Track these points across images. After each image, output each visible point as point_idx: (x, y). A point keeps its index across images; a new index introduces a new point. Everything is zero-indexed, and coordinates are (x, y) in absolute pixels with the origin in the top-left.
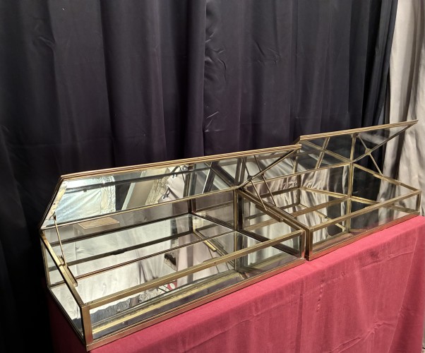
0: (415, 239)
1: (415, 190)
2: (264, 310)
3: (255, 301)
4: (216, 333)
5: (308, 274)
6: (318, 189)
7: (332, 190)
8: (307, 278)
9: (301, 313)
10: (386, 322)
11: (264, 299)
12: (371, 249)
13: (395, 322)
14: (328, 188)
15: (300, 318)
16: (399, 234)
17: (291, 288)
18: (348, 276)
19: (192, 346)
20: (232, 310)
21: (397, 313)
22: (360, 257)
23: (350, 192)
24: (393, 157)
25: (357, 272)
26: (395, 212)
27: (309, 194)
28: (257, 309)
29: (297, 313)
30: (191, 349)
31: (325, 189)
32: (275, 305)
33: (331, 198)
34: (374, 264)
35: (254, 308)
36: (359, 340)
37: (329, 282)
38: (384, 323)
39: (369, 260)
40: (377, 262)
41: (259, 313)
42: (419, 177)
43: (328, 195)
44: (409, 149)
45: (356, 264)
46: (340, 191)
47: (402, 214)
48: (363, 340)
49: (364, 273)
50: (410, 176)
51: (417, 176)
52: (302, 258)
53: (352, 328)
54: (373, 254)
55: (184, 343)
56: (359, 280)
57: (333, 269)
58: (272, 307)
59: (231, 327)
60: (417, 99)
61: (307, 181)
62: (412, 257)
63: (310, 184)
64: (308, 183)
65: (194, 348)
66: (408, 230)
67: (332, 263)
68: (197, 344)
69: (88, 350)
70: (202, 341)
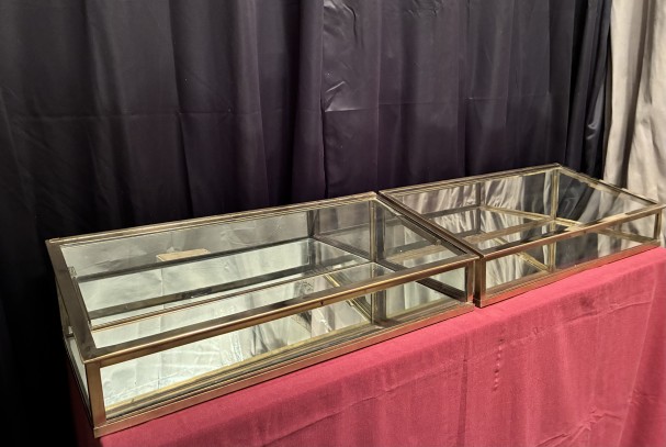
0: (652, 282)
1: (651, 203)
2: (402, 383)
3: (387, 367)
4: (318, 418)
5: (476, 327)
6: (509, 208)
7: (528, 209)
8: (474, 333)
9: (464, 391)
10: (610, 413)
11: (401, 365)
12: (582, 294)
13: (625, 413)
14: (522, 206)
15: (464, 399)
16: (626, 272)
17: (448, 348)
18: (543, 333)
19: (277, 436)
20: (347, 380)
21: (627, 399)
22: (564, 305)
23: (554, 211)
24: (618, 159)
25: (560, 329)
26: (624, 242)
27: (495, 216)
28: (390, 381)
29: (459, 390)
30: (274, 442)
31: (518, 207)
32: (421, 375)
33: (526, 221)
34: (586, 318)
35: (384, 379)
36: (563, 439)
37: (514, 343)
38: (606, 415)
39: (579, 310)
40: (591, 314)
41: (393, 387)
42: (659, 189)
43: (522, 218)
44: (641, 146)
45: (559, 316)
46: (542, 212)
48: (570, 439)
49: (571, 331)
50: (645, 188)
51: (655, 188)
52: (469, 302)
53: (554, 419)
54: (585, 301)
55: (261, 429)
56: (563, 341)
57: (517, 321)
58: (416, 377)
59: (344, 408)
60: (653, 71)
61: (493, 198)
62: (649, 311)
63: (497, 202)
64: (496, 200)
65: (279, 440)
66: (642, 266)
67: (517, 312)
68: (285, 433)
69: (96, 436)
70: (294, 428)
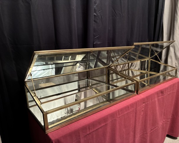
0: (176, 87)
1: (174, 68)
2: (122, 115)
3: (118, 111)
4: (103, 125)
5: (138, 99)
6: (136, 69)
7: (141, 70)
8: (138, 101)
9: (136, 116)
10: (166, 120)
11: (122, 110)
12: (161, 90)
13: (169, 120)
14: (140, 69)
15: (136, 119)
16: (171, 84)
17: (132, 105)
18: (153, 101)
19: (93, 130)
20: (109, 115)
21: (170, 116)
22: (157, 93)
23: (149, 70)
24: (165, 56)
25: (156, 99)
26: (167, 77)
27: (132, 72)
28: (119, 114)
29: (134, 116)
31: (139, 69)
32: (126, 112)
33: (141, 73)
34: (162, 96)
35: (118, 114)
36: (157, 127)
37: (146, 103)
38: (166, 121)
39: (160, 94)
40: (163, 95)
41: (120, 116)
42: (175, 63)
43: (140, 72)
44: (171, 52)
45: (156, 96)
46: (145, 70)
47: (170, 78)
48: (158, 127)
49: (158, 100)
50: (172, 63)
51: (174, 63)
52: (135, 93)
53: (154, 123)
54: (162, 92)
55: (89, 129)
56: (157, 102)
57: (148, 98)
58: (125, 113)
59: (109, 122)
60: (174, 33)
61: (131, 67)
62: (175, 94)
63: (133, 68)
64: (132, 68)
65: (93, 131)
66: (174, 83)
67: (147, 95)
68: (95, 130)
69: (46, 133)
70: (97, 128)
